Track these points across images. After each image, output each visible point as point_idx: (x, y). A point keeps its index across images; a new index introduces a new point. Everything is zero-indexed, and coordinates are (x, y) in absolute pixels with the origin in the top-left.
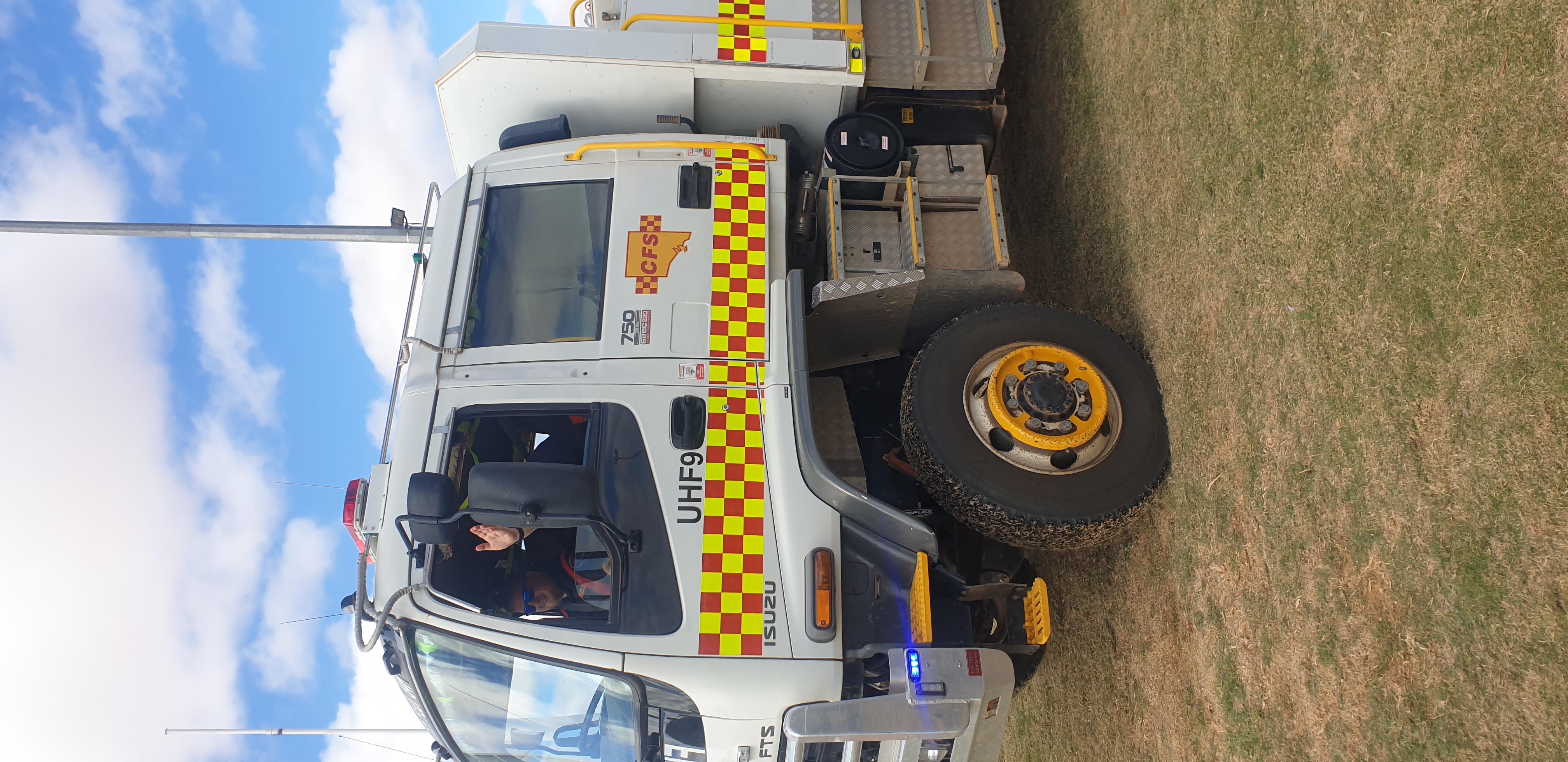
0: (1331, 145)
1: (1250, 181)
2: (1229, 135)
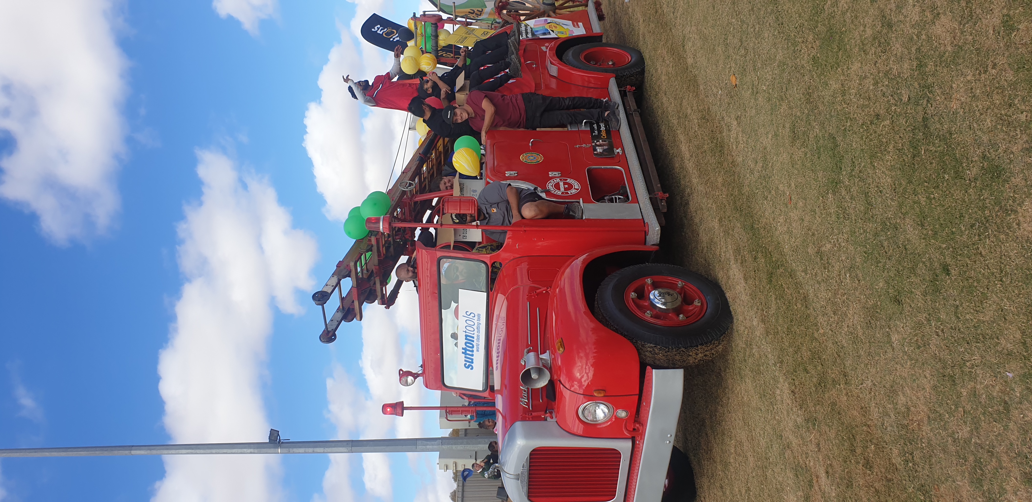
0: (1018, 224)
1: (937, 281)
2: (906, 253)
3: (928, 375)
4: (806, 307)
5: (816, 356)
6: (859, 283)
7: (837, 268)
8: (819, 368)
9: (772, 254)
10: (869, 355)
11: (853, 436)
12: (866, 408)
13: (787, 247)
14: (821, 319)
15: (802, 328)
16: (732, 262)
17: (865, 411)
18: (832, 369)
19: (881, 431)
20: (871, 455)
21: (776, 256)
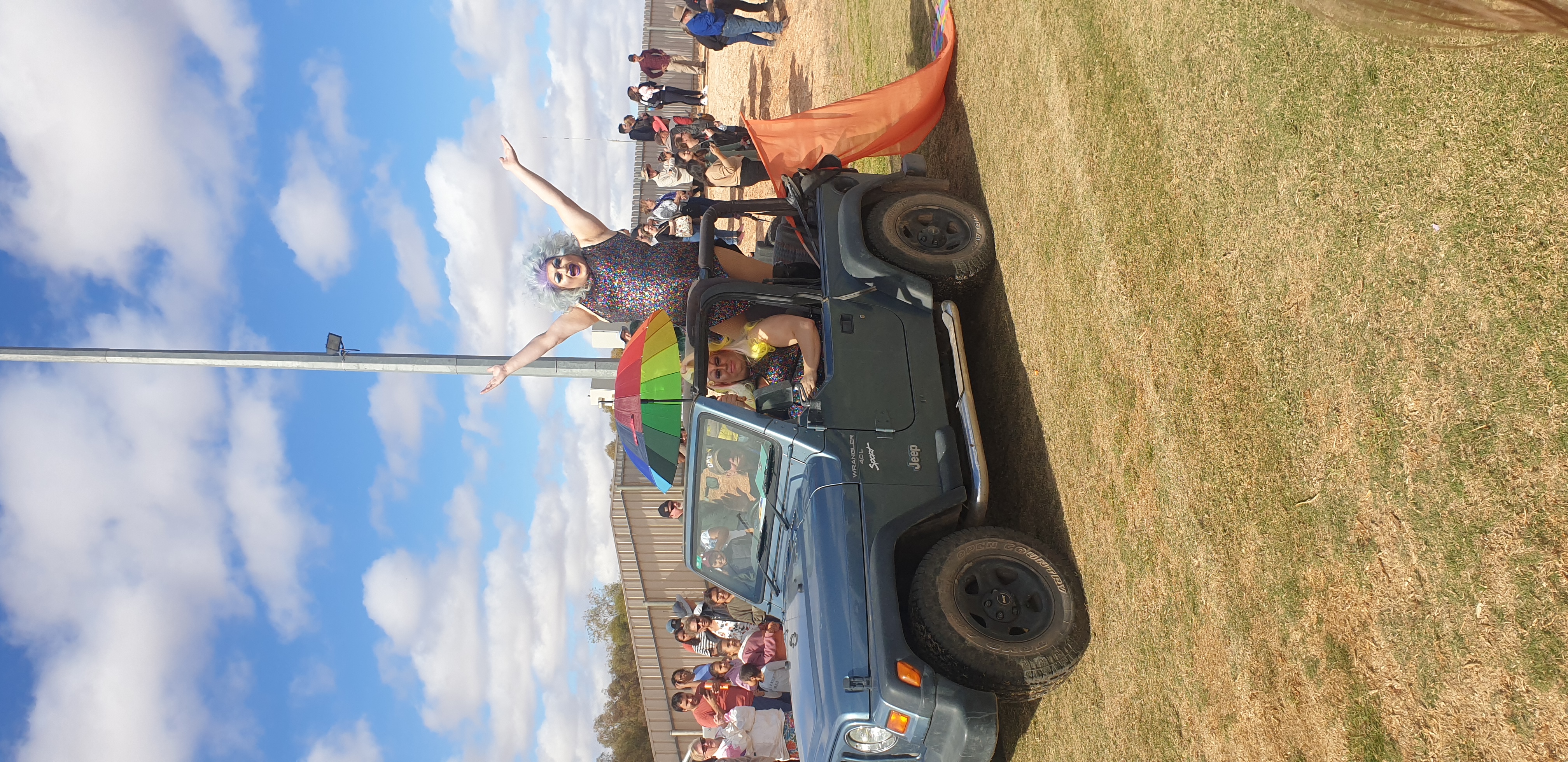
3: (1320, 237)
4: (1158, 146)
5: (1162, 218)
6: (1242, 104)
7: (1211, 83)
8: (1165, 236)
9: (1116, 66)
10: (1241, 212)
11: (1202, 331)
12: (1226, 290)
13: (1140, 54)
14: (1178, 163)
15: (1148, 178)
16: (1055, 81)
17: (1222, 293)
18: (1184, 237)
19: (1243, 320)
20: (1224, 356)
21: (1121, 68)
